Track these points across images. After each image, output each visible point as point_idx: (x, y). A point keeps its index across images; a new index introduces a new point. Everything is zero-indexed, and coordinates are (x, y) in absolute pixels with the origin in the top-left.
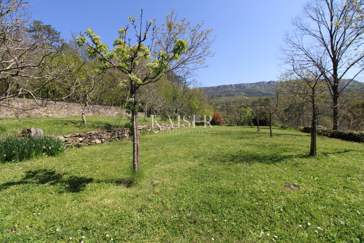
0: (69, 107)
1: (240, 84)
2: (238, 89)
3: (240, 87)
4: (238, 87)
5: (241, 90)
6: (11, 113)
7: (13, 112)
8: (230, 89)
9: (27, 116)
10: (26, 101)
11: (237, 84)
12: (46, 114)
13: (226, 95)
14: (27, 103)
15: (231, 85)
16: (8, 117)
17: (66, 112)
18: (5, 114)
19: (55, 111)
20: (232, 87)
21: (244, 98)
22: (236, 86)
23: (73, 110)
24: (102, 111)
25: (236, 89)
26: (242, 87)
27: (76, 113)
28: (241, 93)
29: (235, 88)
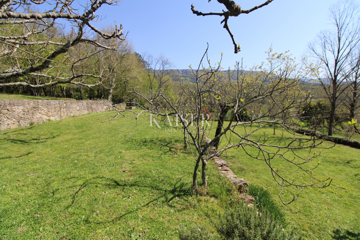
0: (67, 106)
1: (186, 70)
2: (185, 75)
3: (186, 73)
4: (185, 73)
5: (187, 76)
6: (13, 121)
7: (14, 120)
8: (177, 74)
9: (29, 122)
10: (27, 103)
11: (183, 69)
12: (47, 118)
13: (173, 80)
14: (28, 106)
15: (178, 70)
16: (11, 127)
17: (65, 113)
18: (7, 123)
19: (55, 112)
20: (179, 72)
21: (191, 84)
22: (182, 72)
23: (71, 109)
24: (94, 107)
25: (183, 74)
26: (188, 73)
27: (74, 112)
28: (187, 78)
29: (181, 74)
